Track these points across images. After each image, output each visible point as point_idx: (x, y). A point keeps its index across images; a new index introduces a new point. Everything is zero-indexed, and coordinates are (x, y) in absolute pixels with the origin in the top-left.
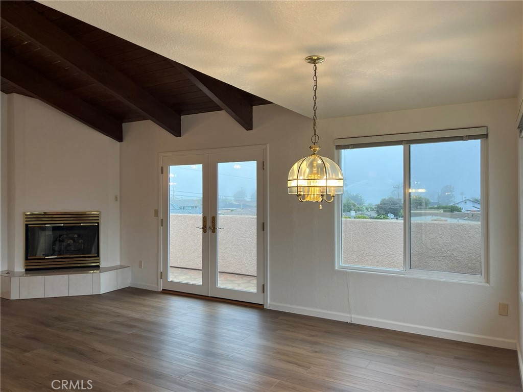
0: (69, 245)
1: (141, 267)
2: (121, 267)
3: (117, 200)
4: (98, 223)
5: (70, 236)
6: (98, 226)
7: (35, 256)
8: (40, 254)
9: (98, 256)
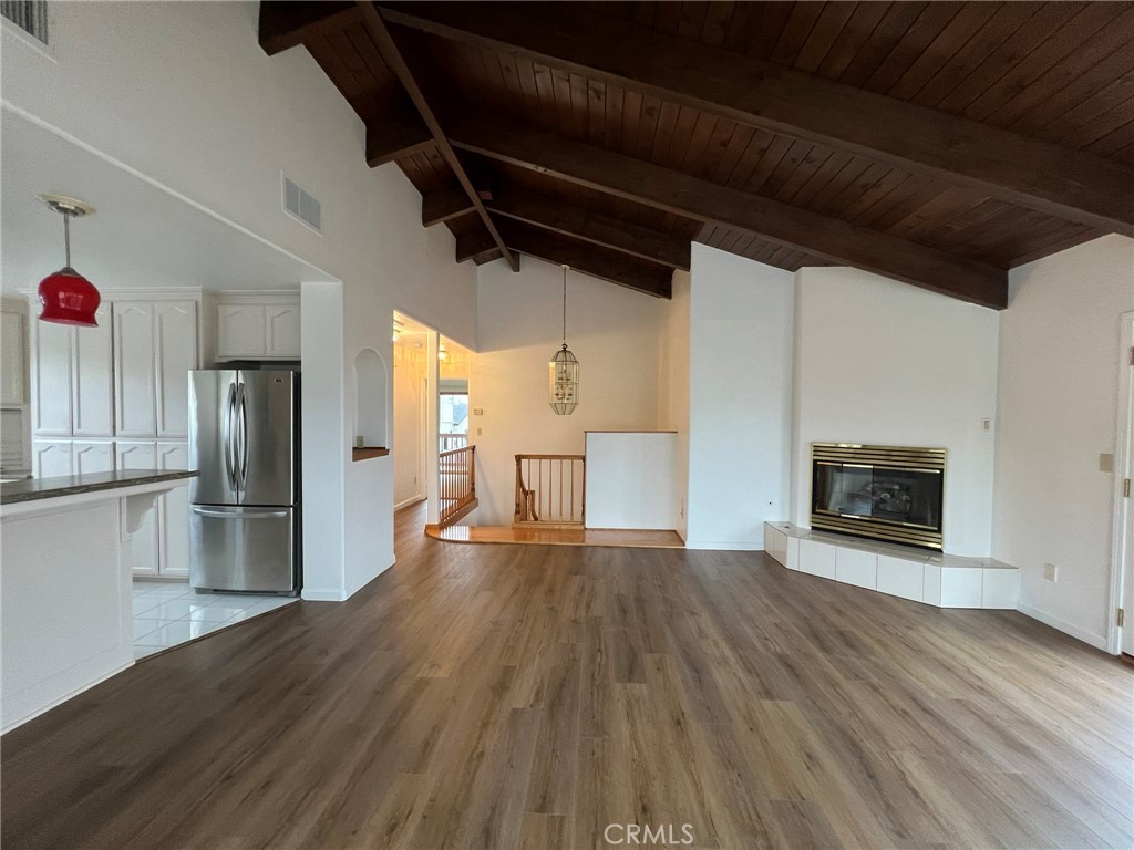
0: (883, 501)
1: (1050, 577)
2: (995, 565)
3: (987, 427)
4: (942, 470)
5: (886, 485)
6: (941, 476)
7: (826, 509)
8: (833, 507)
9: (940, 531)
